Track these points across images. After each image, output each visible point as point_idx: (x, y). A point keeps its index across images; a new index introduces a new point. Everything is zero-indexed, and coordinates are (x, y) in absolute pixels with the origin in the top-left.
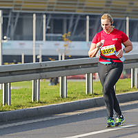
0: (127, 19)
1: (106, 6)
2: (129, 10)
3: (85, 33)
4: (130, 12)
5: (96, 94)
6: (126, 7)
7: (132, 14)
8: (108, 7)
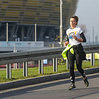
0: (35, 25)
1: (20, 15)
2: (37, 19)
3: (5, 35)
4: (38, 20)
5: (14, 79)
6: (34, 16)
7: (39, 21)
8: (21, 17)
